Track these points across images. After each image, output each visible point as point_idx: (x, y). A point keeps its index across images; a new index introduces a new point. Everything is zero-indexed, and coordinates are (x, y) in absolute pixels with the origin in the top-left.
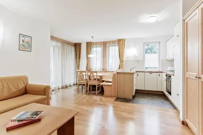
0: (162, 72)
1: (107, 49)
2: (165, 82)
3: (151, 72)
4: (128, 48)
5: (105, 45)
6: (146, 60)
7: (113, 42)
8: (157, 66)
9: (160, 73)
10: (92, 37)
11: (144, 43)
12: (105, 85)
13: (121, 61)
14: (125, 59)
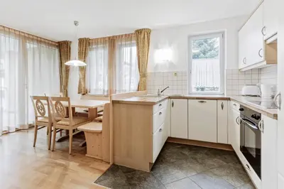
0: (229, 99)
1: (117, 52)
2: (238, 127)
3: (202, 100)
4: (156, 47)
5: (112, 43)
6: (194, 72)
7: (128, 37)
8: (218, 85)
9: (225, 102)
10: (76, 23)
11: (190, 37)
12: (89, 132)
13: (143, 75)
14: (149, 70)
